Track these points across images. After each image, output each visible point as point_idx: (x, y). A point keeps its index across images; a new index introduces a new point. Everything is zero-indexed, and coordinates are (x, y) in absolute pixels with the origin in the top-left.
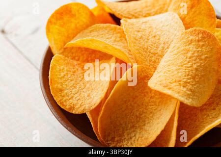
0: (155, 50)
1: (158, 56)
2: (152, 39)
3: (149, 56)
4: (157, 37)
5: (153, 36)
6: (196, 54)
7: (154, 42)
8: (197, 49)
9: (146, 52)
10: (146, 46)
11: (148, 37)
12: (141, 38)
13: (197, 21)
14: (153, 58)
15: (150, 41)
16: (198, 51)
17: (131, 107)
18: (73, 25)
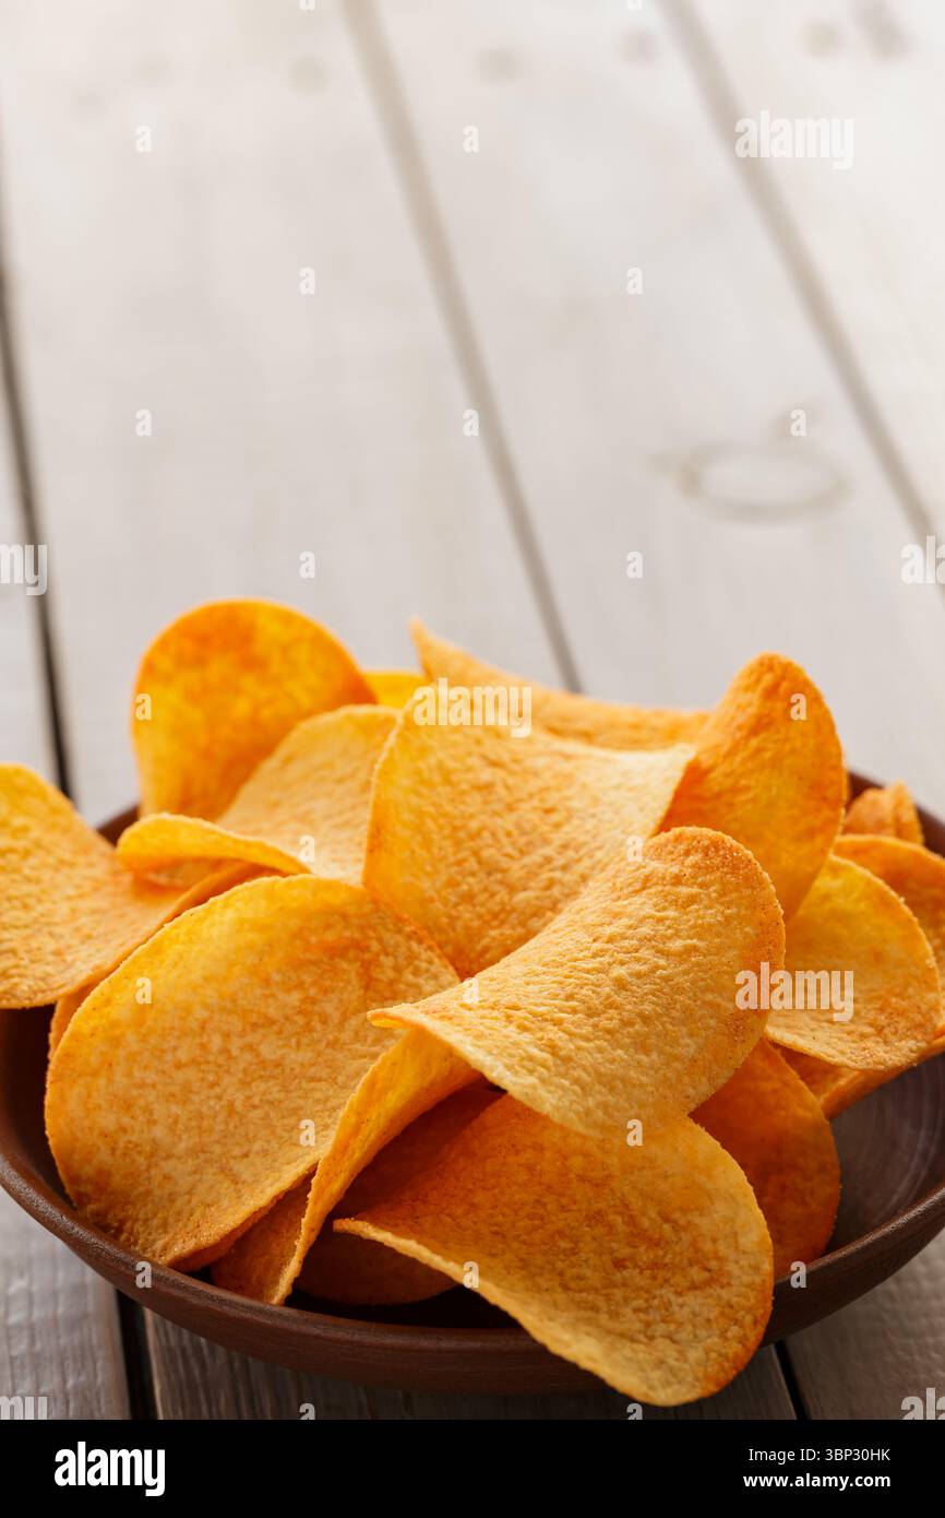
0: (507, 855)
1: (501, 882)
2: (528, 813)
3: (459, 863)
4: (555, 818)
5: (548, 805)
6: (645, 930)
7: (527, 827)
8: (664, 909)
9: (458, 844)
10: (474, 825)
11: (520, 800)
12: (487, 788)
13: (750, 795)
14: (471, 880)
15: (514, 816)
16: (661, 920)
17: (221, 1060)
18: (242, 708)
